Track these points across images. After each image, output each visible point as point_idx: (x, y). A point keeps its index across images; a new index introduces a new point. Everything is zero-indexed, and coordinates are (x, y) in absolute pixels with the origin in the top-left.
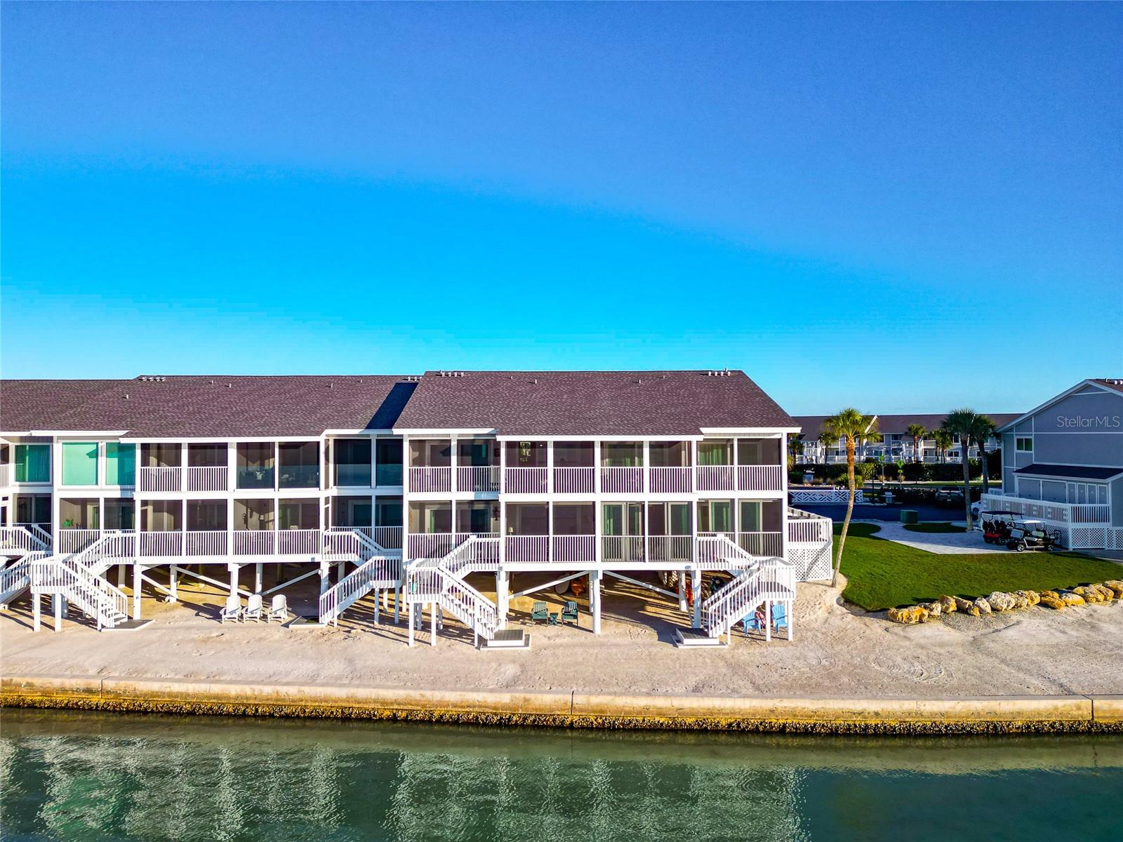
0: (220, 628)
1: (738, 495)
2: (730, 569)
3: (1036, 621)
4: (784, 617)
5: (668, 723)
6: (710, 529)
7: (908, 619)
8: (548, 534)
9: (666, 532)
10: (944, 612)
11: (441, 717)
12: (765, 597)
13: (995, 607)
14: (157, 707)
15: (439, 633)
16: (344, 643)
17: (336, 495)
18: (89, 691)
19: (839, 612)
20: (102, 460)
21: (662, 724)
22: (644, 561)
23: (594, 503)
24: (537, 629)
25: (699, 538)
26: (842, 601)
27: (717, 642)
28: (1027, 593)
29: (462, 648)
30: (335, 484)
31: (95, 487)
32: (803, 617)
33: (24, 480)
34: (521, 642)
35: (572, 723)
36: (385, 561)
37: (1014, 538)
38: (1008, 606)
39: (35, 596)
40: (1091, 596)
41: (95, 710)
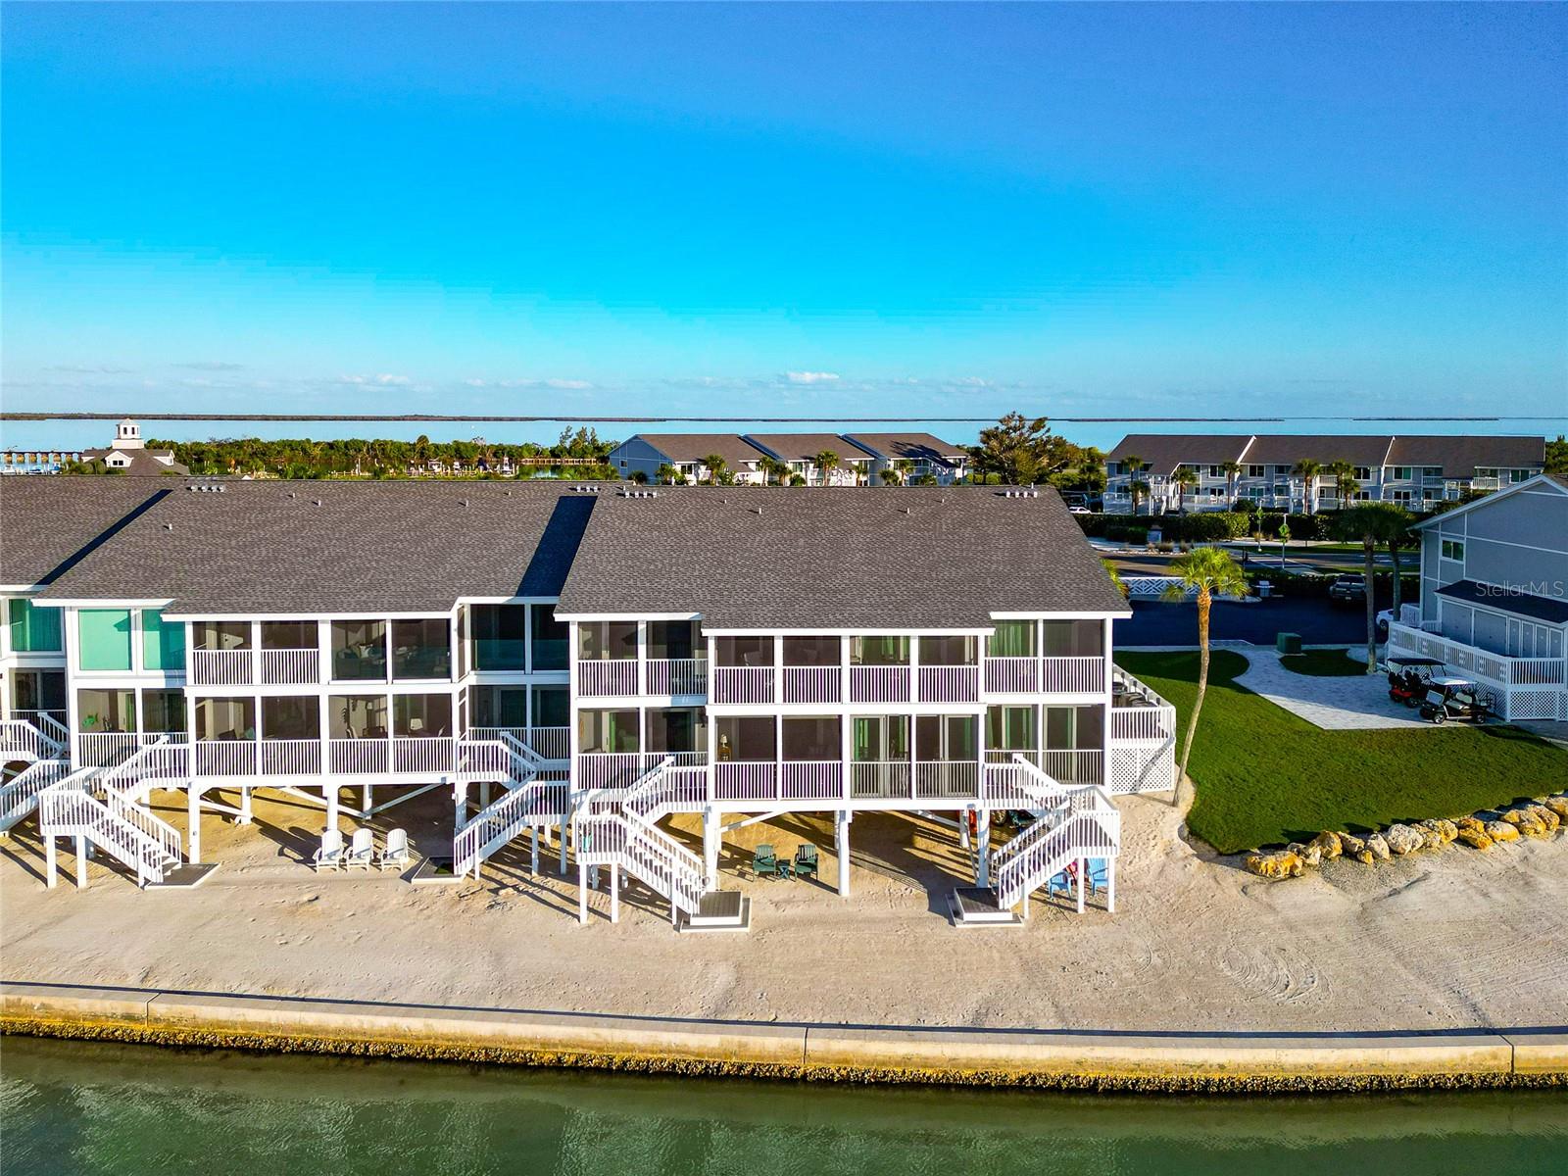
0: (314, 882)
1: (1043, 699)
2: (1030, 808)
3: (1451, 871)
4: (1104, 870)
5: (937, 1075)
6: (1004, 745)
7: (1274, 871)
8: (776, 760)
9: (941, 756)
10: (1325, 857)
11: (625, 1063)
12: (1077, 853)
13: (1395, 849)
14: (226, 1041)
15: (624, 896)
16: (489, 917)
17: (475, 683)
18: (129, 1017)
19: (1180, 854)
20: (137, 635)
21: (929, 1078)
22: (910, 797)
23: (840, 716)
24: (760, 885)
25: (987, 766)
26: (1186, 833)
27: (1009, 916)
28: (1439, 824)
29: (656, 928)
30: (473, 668)
31: (128, 673)
32: (1131, 862)
33: (24, 649)
34: (737, 920)
35: (805, 1076)
36: (546, 788)
37: (1431, 704)
38: (1413, 846)
39: (47, 839)
40: (1529, 826)
41: (141, 1043)
